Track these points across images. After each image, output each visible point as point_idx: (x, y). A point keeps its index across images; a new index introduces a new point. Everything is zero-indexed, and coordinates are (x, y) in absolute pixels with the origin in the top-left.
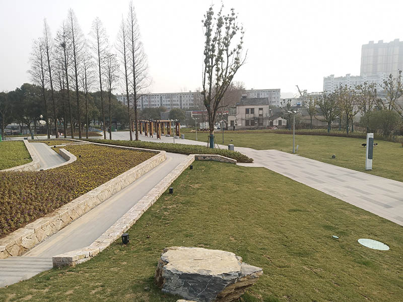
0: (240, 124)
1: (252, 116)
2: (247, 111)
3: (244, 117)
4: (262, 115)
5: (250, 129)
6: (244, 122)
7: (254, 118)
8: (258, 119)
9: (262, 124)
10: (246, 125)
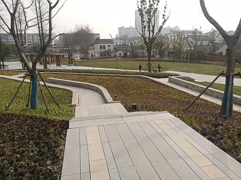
0: (97, 56)
1: (104, 50)
2: (101, 47)
3: (99, 51)
4: (110, 50)
5: (103, 58)
6: (99, 54)
7: (105, 51)
8: (108, 52)
9: (110, 55)
10: (101, 56)
